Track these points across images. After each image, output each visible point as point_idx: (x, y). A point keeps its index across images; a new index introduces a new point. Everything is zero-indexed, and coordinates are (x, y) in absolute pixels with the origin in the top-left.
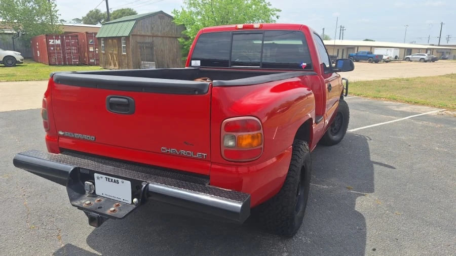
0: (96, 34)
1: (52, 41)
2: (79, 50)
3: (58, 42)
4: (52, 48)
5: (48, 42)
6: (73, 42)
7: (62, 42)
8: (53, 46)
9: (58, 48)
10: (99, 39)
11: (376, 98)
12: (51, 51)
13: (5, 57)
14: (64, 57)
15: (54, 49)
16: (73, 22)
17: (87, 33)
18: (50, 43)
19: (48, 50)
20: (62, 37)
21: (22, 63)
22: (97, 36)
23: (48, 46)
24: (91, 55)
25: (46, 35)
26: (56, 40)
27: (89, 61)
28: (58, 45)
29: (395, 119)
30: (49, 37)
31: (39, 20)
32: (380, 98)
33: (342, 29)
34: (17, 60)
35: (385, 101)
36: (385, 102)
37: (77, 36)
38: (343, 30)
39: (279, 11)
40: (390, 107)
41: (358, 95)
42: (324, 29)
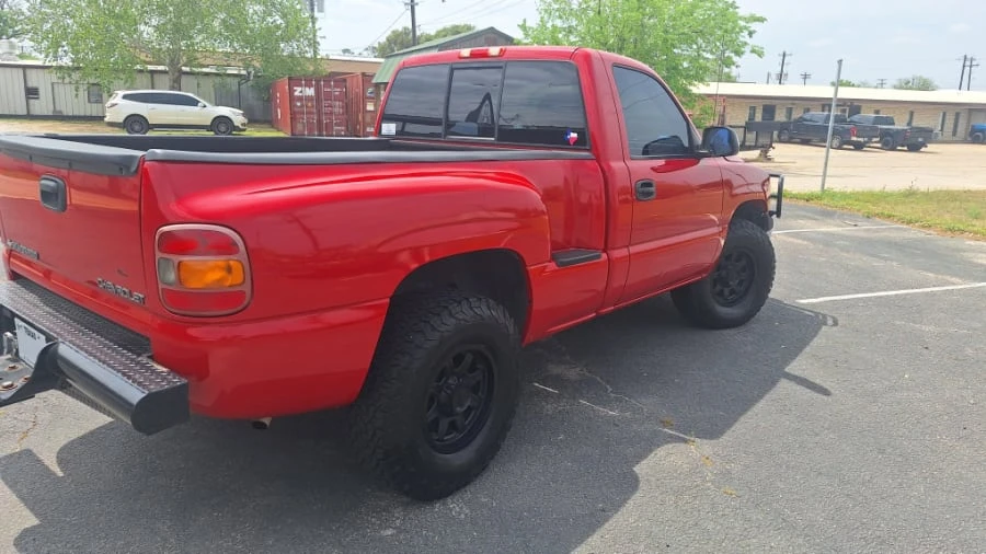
0: (372, 76)
1: (299, 89)
2: (347, 107)
3: (310, 92)
4: (299, 104)
5: (291, 91)
6: (337, 91)
7: (317, 91)
8: (300, 99)
9: (310, 104)
10: (377, 85)
11: (952, 230)
12: (296, 109)
13: (215, 118)
14: (319, 121)
15: (302, 106)
16: (365, 53)
17: (363, 74)
18: (296, 94)
19: (292, 105)
20: (318, 81)
21: (244, 130)
22: (374, 81)
23: (292, 98)
24: (368, 119)
25: (290, 79)
26: (307, 89)
27: (364, 129)
28: (309, 98)
29: (954, 284)
30: (294, 81)
31: (286, 49)
32: (963, 232)
33: (968, 63)
34: (236, 124)
35: (971, 239)
36: (968, 242)
37: (345, 80)
38: (971, 67)
39: (761, 20)
40: (970, 255)
41: (909, 222)
42: (840, 62)
